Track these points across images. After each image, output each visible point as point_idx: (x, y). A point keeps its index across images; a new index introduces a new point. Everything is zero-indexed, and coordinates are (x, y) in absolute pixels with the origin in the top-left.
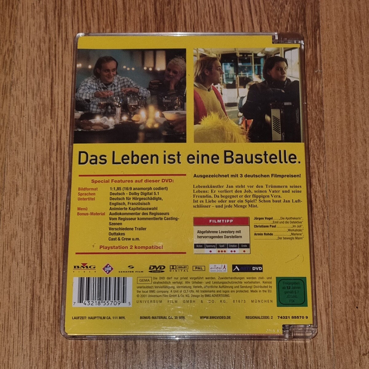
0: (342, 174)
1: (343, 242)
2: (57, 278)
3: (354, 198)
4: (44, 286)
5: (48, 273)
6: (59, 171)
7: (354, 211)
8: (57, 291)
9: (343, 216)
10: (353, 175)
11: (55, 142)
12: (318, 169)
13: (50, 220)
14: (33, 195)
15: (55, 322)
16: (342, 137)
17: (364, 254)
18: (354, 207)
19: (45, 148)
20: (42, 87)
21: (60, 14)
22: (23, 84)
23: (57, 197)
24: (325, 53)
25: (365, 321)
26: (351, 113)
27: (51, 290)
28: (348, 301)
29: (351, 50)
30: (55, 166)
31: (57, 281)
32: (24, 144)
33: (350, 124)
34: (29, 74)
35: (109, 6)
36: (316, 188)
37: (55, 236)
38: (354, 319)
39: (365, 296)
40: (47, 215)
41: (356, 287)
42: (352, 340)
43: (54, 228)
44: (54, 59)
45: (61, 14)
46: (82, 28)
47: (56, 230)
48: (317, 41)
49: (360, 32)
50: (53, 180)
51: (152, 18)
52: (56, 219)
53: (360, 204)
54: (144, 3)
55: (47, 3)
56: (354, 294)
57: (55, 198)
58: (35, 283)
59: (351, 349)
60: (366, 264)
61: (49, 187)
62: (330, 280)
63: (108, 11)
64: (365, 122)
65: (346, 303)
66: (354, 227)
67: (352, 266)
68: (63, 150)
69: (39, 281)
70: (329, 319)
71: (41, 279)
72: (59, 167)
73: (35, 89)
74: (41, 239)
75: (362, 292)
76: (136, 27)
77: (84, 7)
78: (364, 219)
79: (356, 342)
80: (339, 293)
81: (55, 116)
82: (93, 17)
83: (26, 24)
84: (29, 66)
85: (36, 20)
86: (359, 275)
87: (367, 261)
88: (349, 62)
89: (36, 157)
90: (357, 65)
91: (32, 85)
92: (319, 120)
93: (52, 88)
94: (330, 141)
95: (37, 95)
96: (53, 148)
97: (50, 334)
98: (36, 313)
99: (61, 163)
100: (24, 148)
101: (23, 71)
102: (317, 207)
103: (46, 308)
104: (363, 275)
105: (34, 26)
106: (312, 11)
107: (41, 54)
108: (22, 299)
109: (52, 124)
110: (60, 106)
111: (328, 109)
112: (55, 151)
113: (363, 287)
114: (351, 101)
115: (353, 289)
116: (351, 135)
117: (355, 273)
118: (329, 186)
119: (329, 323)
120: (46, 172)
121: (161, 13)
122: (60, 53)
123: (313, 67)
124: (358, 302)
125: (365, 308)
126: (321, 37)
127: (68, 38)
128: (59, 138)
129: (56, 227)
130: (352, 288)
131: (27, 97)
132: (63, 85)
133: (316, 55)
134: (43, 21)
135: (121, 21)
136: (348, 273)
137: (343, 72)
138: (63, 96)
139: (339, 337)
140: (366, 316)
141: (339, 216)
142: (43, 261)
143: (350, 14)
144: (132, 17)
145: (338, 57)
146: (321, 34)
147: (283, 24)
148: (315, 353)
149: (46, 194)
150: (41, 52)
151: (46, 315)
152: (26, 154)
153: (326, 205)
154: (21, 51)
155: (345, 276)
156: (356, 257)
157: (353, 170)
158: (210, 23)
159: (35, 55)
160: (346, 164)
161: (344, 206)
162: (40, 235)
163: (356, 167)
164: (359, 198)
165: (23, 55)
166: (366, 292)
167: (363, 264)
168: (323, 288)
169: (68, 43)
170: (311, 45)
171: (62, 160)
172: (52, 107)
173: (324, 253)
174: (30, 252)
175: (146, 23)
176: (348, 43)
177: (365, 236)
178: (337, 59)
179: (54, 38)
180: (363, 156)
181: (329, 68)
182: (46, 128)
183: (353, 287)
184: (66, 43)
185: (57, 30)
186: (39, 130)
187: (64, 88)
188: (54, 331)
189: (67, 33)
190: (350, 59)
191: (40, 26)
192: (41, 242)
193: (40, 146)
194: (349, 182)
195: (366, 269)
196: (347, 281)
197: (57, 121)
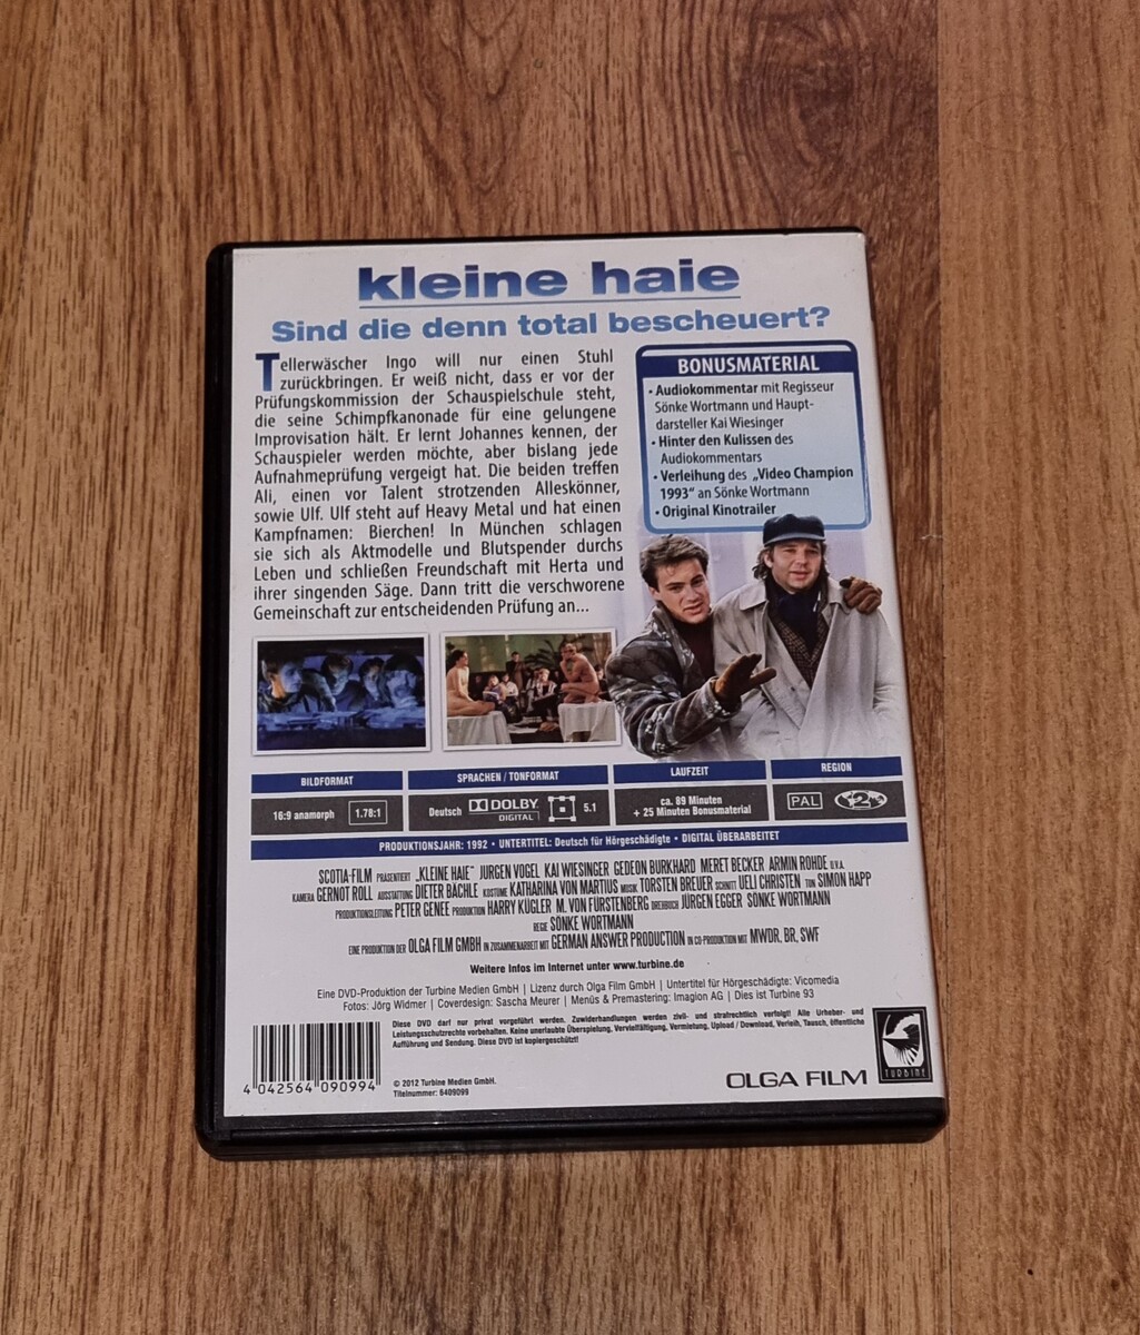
0: (996, 857)
1: (993, 1066)
2: (97, 1145)
3: (1030, 931)
4: (54, 1168)
5: (69, 1128)
6: (117, 813)
7: (1030, 972)
8: (95, 1185)
9: (996, 984)
10: (1030, 856)
11: (110, 723)
13: (82, 963)
14: (32, 884)
15: (83, 1282)
16: (997, 740)
17: (1056, 1106)
18: (1029, 959)
19: (81, 740)
20: (79, 553)
21: (143, 333)
22: (21, 542)
23: (107, 893)
24: (955, 480)
25: (1053, 1317)
26: (1030, 669)
27: (75, 1181)
28: (1002, 1249)
29: (1034, 477)
30: (107, 797)
31: (98, 1154)
32: (15, 724)
33: (1024, 701)
34: (42, 513)
37: (97, 1012)
38: (1019, 1309)
39: (1055, 1237)
40: (76, 948)
41: (1030, 1209)
43: (95, 988)
44: (119, 470)
45: (148, 334)
47: (102, 996)
48: (931, 446)
49: (1062, 423)
50: (100, 840)
52: (103, 962)
53: (1050, 949)
55: (107, 301)
56: (1023, 1228)
57: (102, 895)
58: (29, 1156)
60: (1062, 1138)
61: (84, 861)
62: (949, 1182)
64: (1071, 697)
65: (998, 1256)
66: (1029, 1019)
67: (1020, 1141)
68: (133, 749)
69: (39, 1152)
70: (940, 1305)
71: (47, 1145)
72: (118, 802)
73: (56, 559)
74: (52, 1020)
75: (1047, 1223)
78: (1060, 996)
80: (976, 1225)
81: (114, 644)
83: (39, 361)
84: (42, 487)
85: (69, 350)
86: (1039, 1171)
87: (1065, 1127)
88: (1027, 511)
89: (50, 766)
90: (1052, 525)
91: (50, 548)
92: (928, 685)
93: (109, 556)
94: (961, 754)
95: (61, 577)
96: (103, 740)
97: (66, 1318)
98: (24, 1253)
99: (126, 787)
100: (15, 736)
101: (24, 502)
103: (60, 1235)
104: (1051, 1170)
105: (63, 367)
106: (918, 353)
107: (82, 453)
109: (104, 668)
110: (131, 615)
111: (957, 654)
112: (111, 749)
113: (1052, 1208)
114: (1029, 630)
115: (1020, 1213)
116: (1028, 735)
117: (1027, 1165)
118: (954, 889)
119: (941, 1318)
120: (80, 811)
122: (140, 452)
123: (916, 525)
124: (1034, 1255)
125: (1054, 1273)
126: (944, 434)
127: (165, 407)
128: (123, 711)
129: (102, 986)
130: (1015, 1212)
131: (30, 583)
132: (144, 549)
133: (925, 488)
134: (91, 353)
136: (1007, 1164)
137: (1008, 544)
138: (143, 580)
140: (1058, 1300)
141: (984, 986)
142: (56, 1088)
143: (1033, 368)
145: (993, 498)
146: (943, 426)
149: (75, 881)
150: (82, 447)
151: (58, 1258)
152: (20, 757)
153: (944, 949)
154: (20, 441)
155: (996, 1173)
156: (1033, 1112)
157: (1031, 843)
159: (63, 457)
160: (1008, 825)
161: (998, 953)
162: (50, 1008)
163: (1039, 835)
164: (1045, 930)
165: (24, 455)
166: (1061, 1226)
167: (1051, 1136)
168: (925, 1206)
169: (164, 424)
170: (912, 457)
171: (131, 780)
172: (105, 614)
174: (15, 1061)
176: (1026, 453)
177: (1061, 1048)
178: (988, 504)
179: (122, 405)
180: (1063, 802)
181: (966, 529)
182: (84, 679)
183: (1020, 1207)
184: (160, 422)
185: (133, 383)
186: (62, 686)
187: (145, 558)
188: (80, 1311)
189: (162, 391)
190: (1031, 504)
191: (82, 369)
192: (51, 1029)
193: (65, 733)
194: (1018, 880)
195: (1062, 1152)
196: (1001, 1187)
197: (120, 661)
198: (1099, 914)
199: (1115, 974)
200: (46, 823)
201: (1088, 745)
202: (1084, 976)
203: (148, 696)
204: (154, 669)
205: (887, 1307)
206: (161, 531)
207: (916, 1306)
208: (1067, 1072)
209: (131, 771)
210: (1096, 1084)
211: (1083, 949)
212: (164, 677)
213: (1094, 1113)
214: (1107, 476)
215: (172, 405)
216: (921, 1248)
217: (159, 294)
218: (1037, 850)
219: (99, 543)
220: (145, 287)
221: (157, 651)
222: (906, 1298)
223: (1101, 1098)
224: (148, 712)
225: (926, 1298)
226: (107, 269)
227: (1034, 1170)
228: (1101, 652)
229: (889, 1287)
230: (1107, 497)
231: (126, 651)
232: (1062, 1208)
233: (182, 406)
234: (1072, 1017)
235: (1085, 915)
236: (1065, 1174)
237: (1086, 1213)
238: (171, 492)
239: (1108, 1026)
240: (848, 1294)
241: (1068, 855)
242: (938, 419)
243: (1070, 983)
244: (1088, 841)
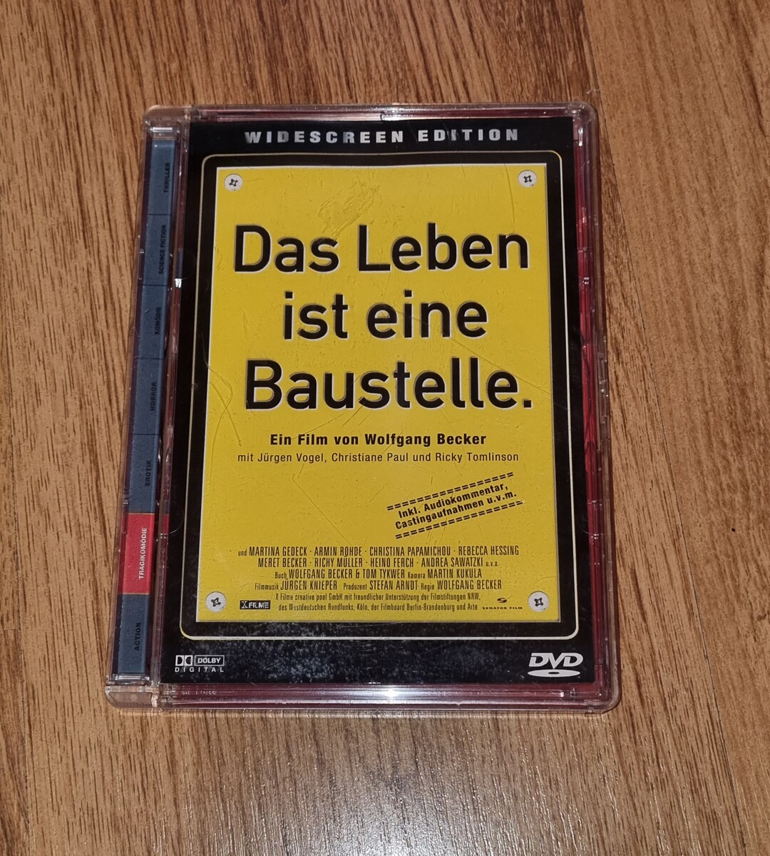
0: (668, 281)
1: (688, 409)
3: (697, 323)
6: (114, 347)
7: (701, 348)
9: (681, 358)
10: (688, 278)
11: (99, 291)
12: (620, 276)
16: (656, 209)
17: (731, 426)
18: (699, 339)
19: (82, 306)
20: (60, 189)
21: (75, 48)
22: (21, 188)
23: (117, 397)
24: (601, 55)
25: (752, 554)
26: (668, 162)
28: (713, 519)
29: (650, 43)
30: (106, 338)
32: (39, 302)
33: (668, 182)
34: (31, 168)
35: (169, 19)
36: (621, 314)
38: (730, 553)
39: (745, 506)
40: (104, 433)
41: (726, 491)
42: (733, 593)
44: (75, 134)
45: (78, 45)
46: (124, 66)
48: (583, 36)
49: (662, 8)
50: (106, 364)
51: (256, 31)
53: (711, 331)
54: (237, 5)
55: (48, 30)
56: (724, 504)
57: (114, 398)
59: (734, 612)
60: (738, 445)
61: (99, 379)
62: (673, 484)
63: (169, 29)
64: (697, 175)
65: (712, 524)
66: (705, 377)
67: (713, 451)
68: (117, 305)
70: (682, 560)
72: (113, 339)
73: (46, 196)
74: (97, 480)
75: (738, 498)
76: (227, 52)
77: (120, 29)
78: (722, 359)
79: (741, 597)
80: (695, 507)
81: (93, 242)
82: (141, 44)
83: (12, 74)
84: (29, 153)
85: (30, 65)
86: (727, 468)
87: (739, 438)
88: (649, 65)
89: (66, 325)
90: (667, 71)
91: (41, 189)
92: (606, 182)
93: (79, 188)
94: (635, 222)
95: (51, 206)
96: (97, 303)
99: (116, 330)
100: (40, 310)
101: (19, 163)
102: (627, 349)
104: (735, 466)
105: (28, 75)
107: (50, 127)
108: (76, 604)
109: (89, 258)
110: (100, 222)
111: (622, 161)
112: (103, 307)
113: (740, 488)
114: (663, 139)
115: (720, 495)
116: (674, 203)
117: (719, 465)
118: (645, 305)
119: (683, 567)
120: (90, 349)
121: (272, 20)
122: (87, 120)
123: (582, 86)
124: (734, 519)
125: (748, 528)
126: (589, 26)
127: (98, 89)
128: (106, 283)
130: (717, 495)
131: (32, 213)
132: (101, 180)
133: (583, 61)
134: (45, 64)
135: (196, 44)
136: (707, 467)
137: (641, 88)
138: (103, 200)
139: (706, 591)
140: (753, 544)
141: (674, 361)
142: (107, 523)
144: (217, 35)
145: (627, 61)
146: (588, 21)
147: (511, 11)
148: (664, 628)
149: (96, 392)
150: (50, 123)
152: (46, 322)
153: (645, 343)
154: (9, 125)
155: (702, 473)
156: (718, 433)
157: (687, 269)
158: (371, 27)
159: (38, 131)
160: (672, 261)
161: (679, 340)
163: (691, 263)
164: (705, 321)
165: (13, 134)
166: (747, 499)
167: (731, 445)
168: (662, 501)
169: (99, 101)
170: (572, 44)
171: (119, 325)
172: (84, 224)
173: (655, 434)
175: (247, 42)
176: (642, 29)
177: (728, 391)
178: (625, 65)
179: (70, 93)
180: (703, 240)
181: (613, 83)
182: (78, 268)
183: (720, 492)
184: (96, 99)
185: (74, 78)
186: (65, 273)
187: (102, 186)
189: (94, 80)
190: (650, 60)
191: (40, 75)
192: (97, 486)
193: (72, 302)
194: (684, 293)
195: (740, 454)
196: (706, 482)
197: (99, 252)
198: (737, 305)
199: (754, 340)
200: (70, 360)
201: (712, 203)
202: (735, 345)
203: (120, 271)
204: (121, 254)
205: (649, 567)
206: (109, 168)
207: (667, 562)
208: (735, 405)
209: (118, 320)
210: (754, 409)
211: (731, 327)
212: (128, 258)
213: (755, 426)
214: (695, 35)
215: (102, 87)
216: (663, 527)
217: (81, 19)
218: (692, 273)
219: (71, 181)
220: (71, 17)
221: (121, 242)
222: (660, 559)
223: (758, 417)
224: (121, 281)
225: (672, 557)
226: (45, 9)
227: (725, 467)
228: (711, 144)
229: (648, 554)
230: (698, 49)
231: (101, 246)
232: (746, 487)
233: (108, 86)
234: (731, 370)
235: (729, 307)
236: (744, 467)
237: (761, 488)
238: (111, 142)
239: (755, 372)
240: (623, 563)
241: (712, 273)
242: (584, 18)
243: (727, 350)
244: (723, 262)
